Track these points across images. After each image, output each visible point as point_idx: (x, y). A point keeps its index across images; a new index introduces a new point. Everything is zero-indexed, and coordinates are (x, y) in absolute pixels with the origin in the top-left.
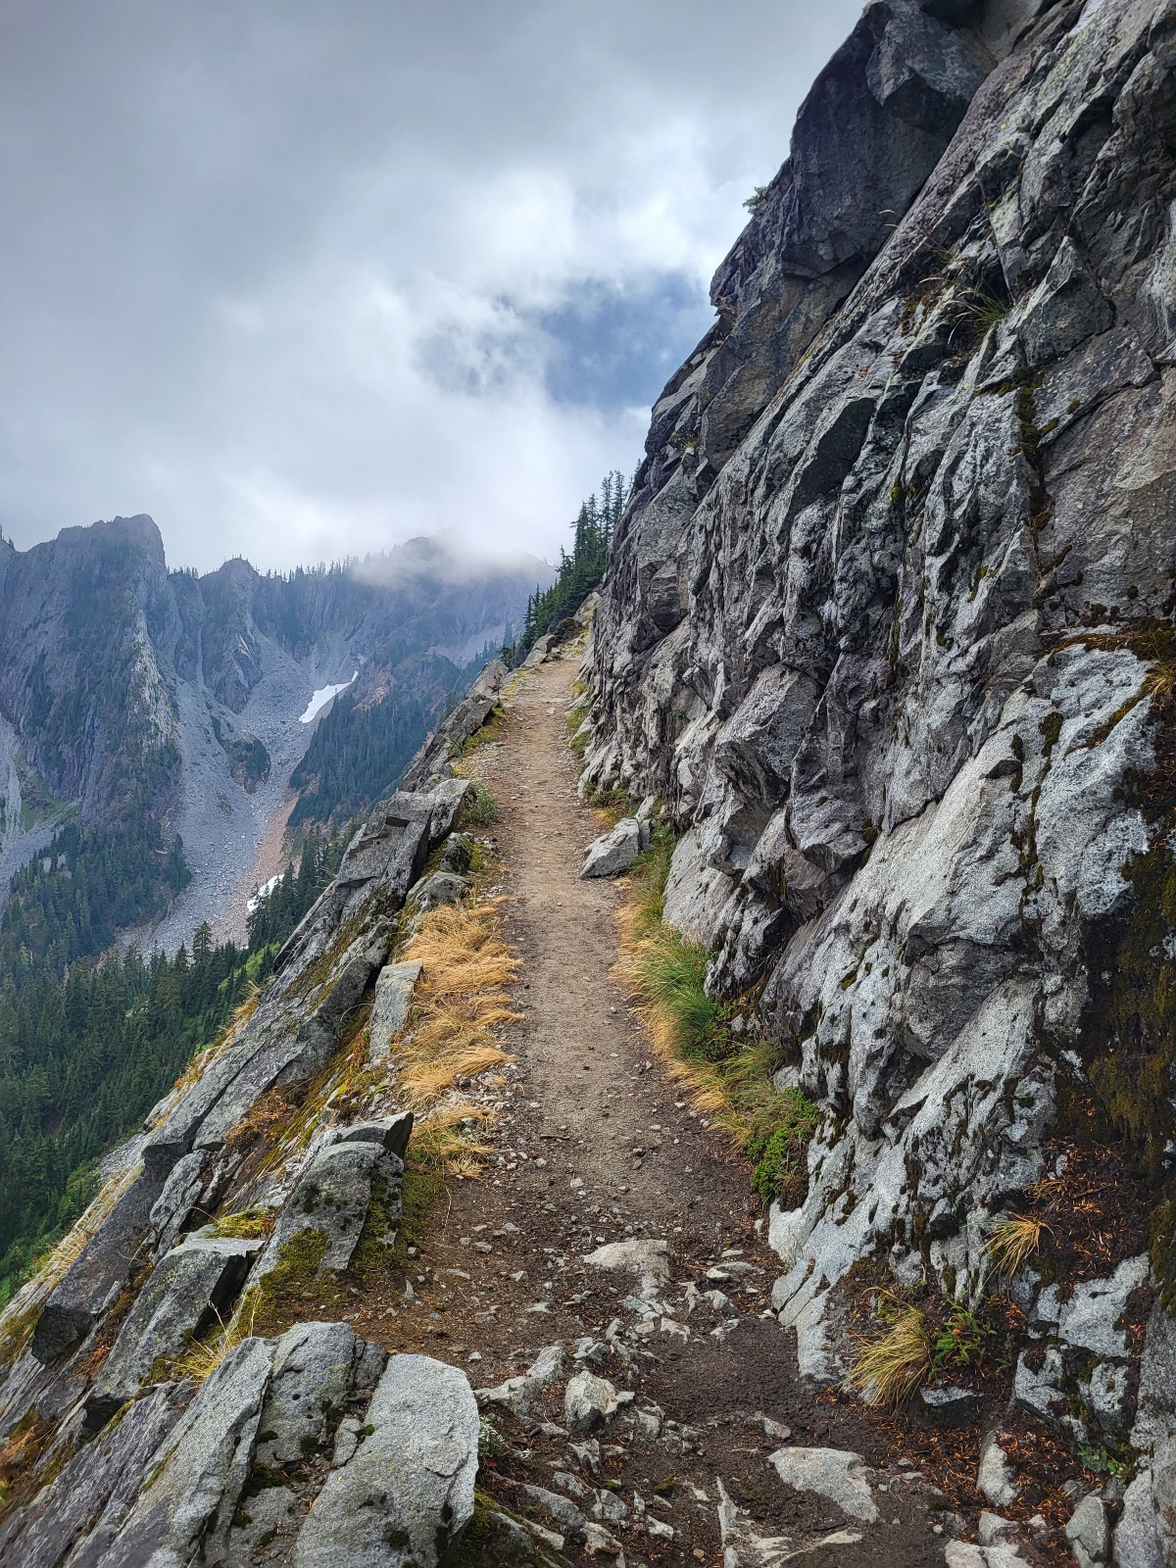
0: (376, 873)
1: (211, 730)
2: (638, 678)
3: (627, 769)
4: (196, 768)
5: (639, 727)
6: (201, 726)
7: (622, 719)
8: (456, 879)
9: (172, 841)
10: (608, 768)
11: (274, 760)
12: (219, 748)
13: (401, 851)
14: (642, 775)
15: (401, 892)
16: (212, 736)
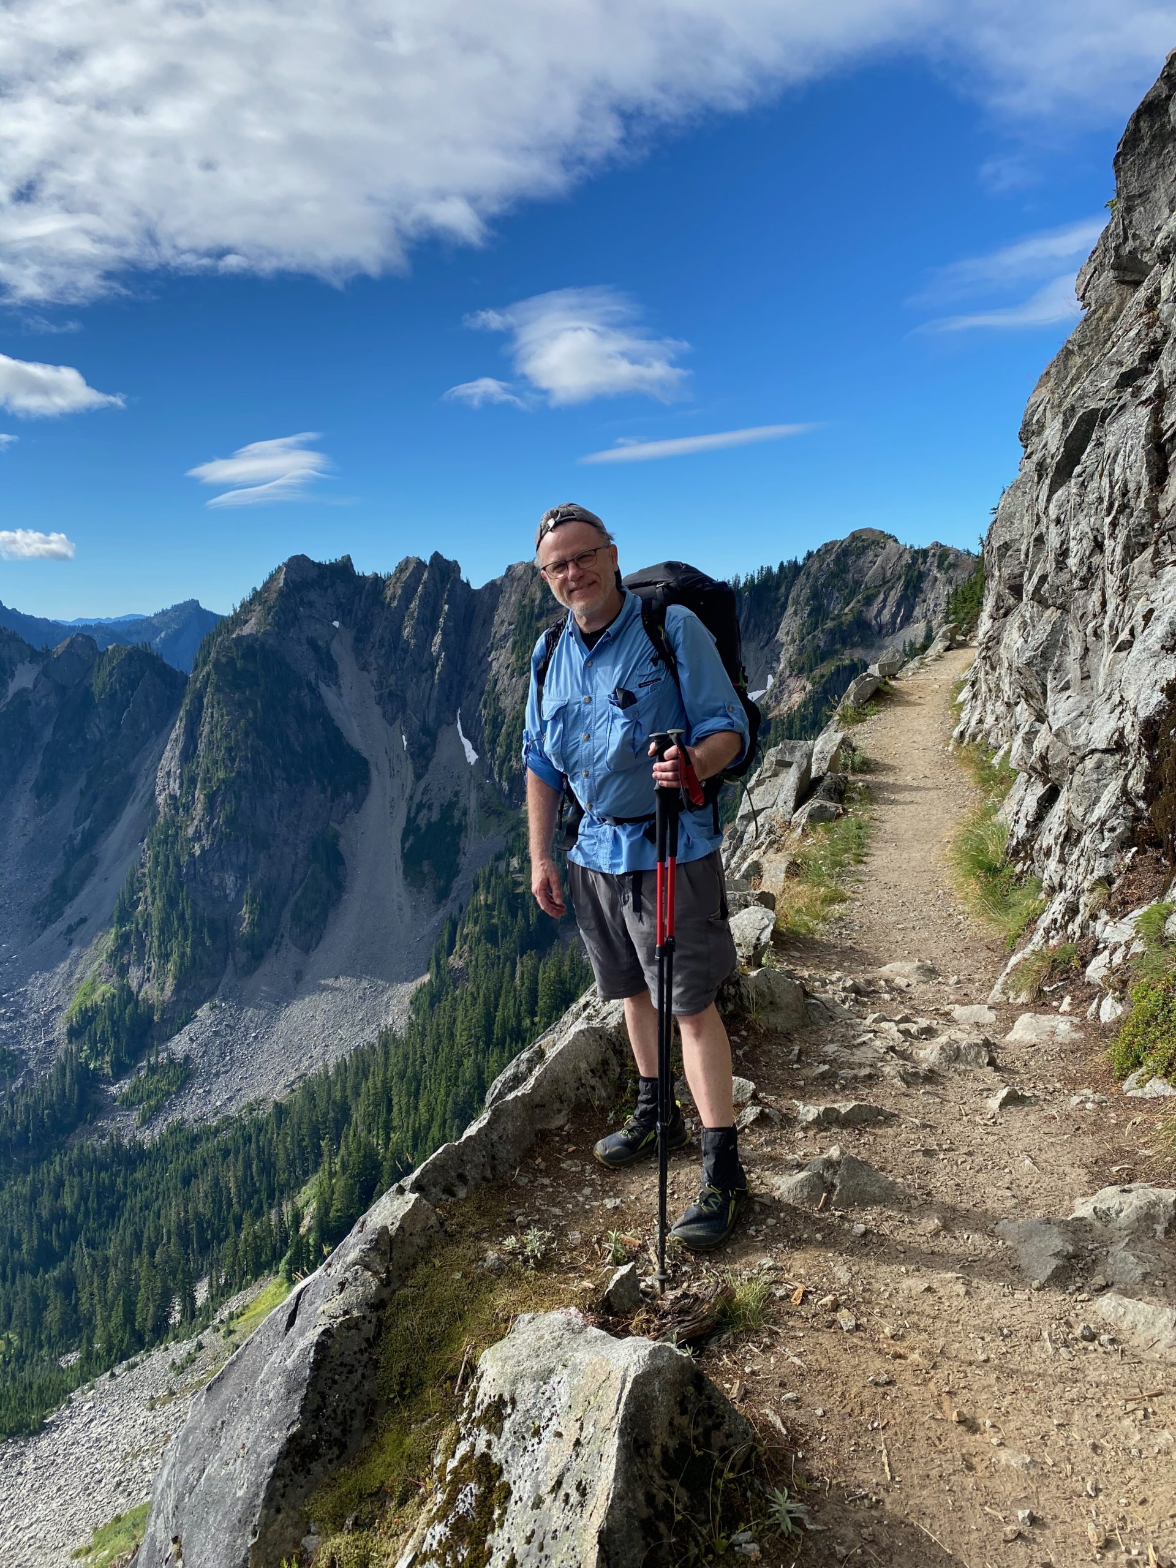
0: (769, 805)
2: (998, 643)
3: (990, 720)
5: (998, 685)
7: (986, 680)
8: (831, 805)
10: (973, 723)
13: (786, 787)
14: (1001, 725)
15: (787, 817)
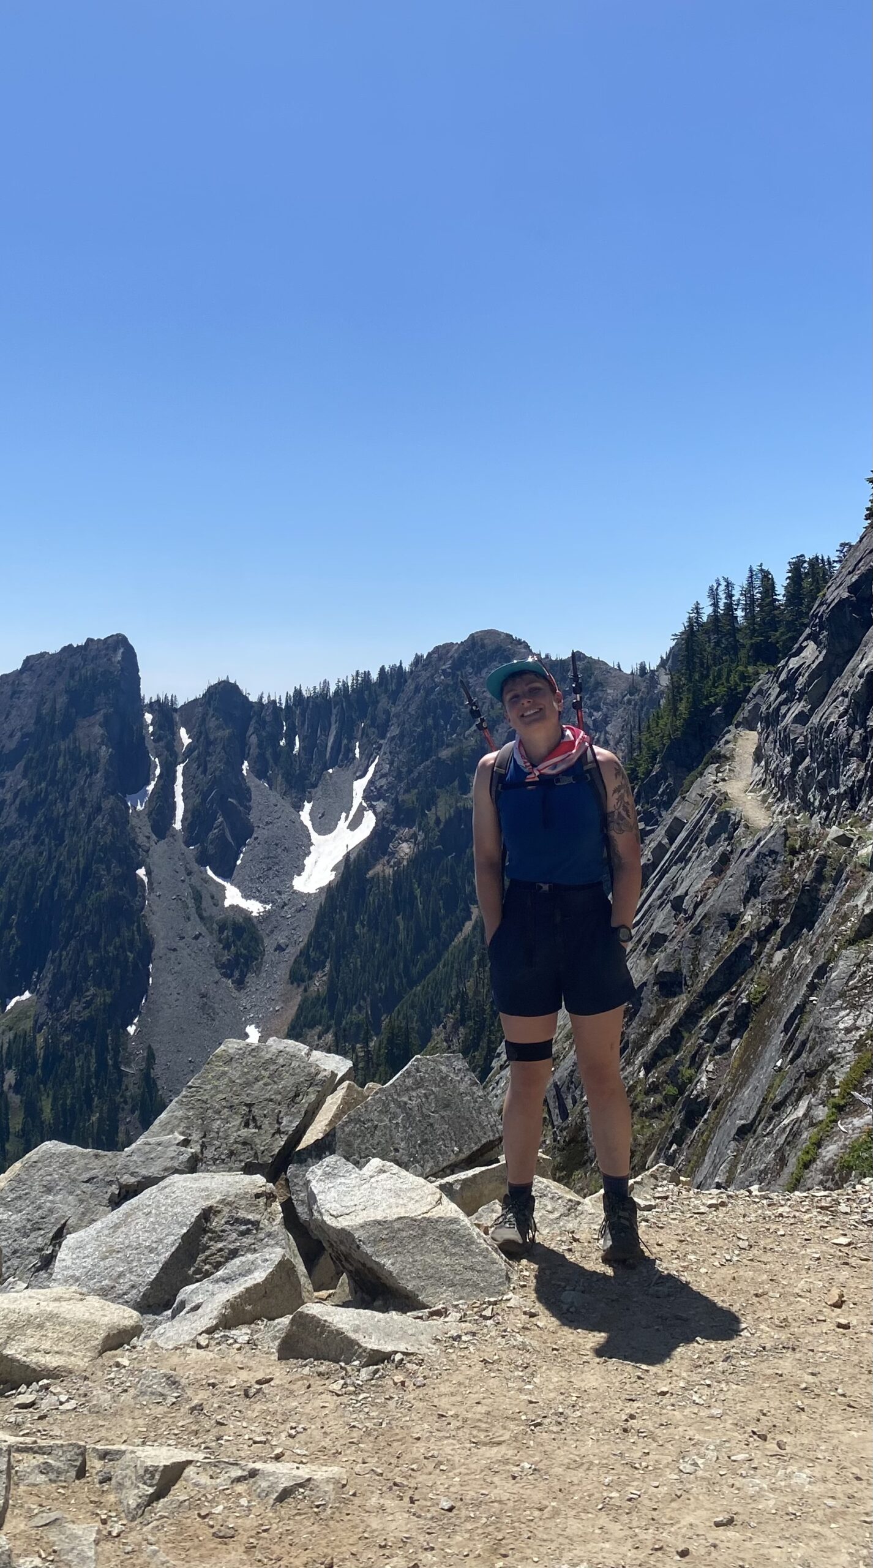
1: (191, 903)
4: (173, 955)
6: (178, 898)
9: (142, 1053)
11: (269, 944)
12: (200, 928)
16: (193, 911)
